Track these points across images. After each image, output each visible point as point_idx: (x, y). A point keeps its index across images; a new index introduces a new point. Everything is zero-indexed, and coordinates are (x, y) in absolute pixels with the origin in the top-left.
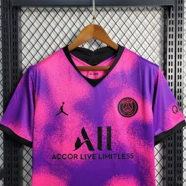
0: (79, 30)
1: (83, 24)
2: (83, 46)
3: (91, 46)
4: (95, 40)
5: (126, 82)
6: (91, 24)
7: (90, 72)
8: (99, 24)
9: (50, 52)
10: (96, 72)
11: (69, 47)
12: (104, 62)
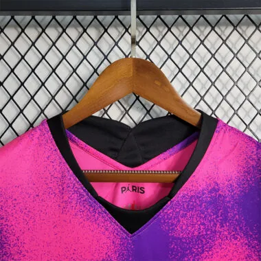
0: (95, 71)
1: (106, 57)
2: (106, 112)
3: (127, 112)
4: (137, 98)
5: (225, 219)
6: (127, 57)
7: (122, 185)
8: (148, 57)
9: (21, 126)
10: (140, 185)
11: (64, 117)
12: (162, 156)
